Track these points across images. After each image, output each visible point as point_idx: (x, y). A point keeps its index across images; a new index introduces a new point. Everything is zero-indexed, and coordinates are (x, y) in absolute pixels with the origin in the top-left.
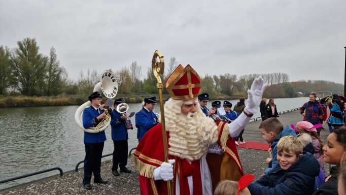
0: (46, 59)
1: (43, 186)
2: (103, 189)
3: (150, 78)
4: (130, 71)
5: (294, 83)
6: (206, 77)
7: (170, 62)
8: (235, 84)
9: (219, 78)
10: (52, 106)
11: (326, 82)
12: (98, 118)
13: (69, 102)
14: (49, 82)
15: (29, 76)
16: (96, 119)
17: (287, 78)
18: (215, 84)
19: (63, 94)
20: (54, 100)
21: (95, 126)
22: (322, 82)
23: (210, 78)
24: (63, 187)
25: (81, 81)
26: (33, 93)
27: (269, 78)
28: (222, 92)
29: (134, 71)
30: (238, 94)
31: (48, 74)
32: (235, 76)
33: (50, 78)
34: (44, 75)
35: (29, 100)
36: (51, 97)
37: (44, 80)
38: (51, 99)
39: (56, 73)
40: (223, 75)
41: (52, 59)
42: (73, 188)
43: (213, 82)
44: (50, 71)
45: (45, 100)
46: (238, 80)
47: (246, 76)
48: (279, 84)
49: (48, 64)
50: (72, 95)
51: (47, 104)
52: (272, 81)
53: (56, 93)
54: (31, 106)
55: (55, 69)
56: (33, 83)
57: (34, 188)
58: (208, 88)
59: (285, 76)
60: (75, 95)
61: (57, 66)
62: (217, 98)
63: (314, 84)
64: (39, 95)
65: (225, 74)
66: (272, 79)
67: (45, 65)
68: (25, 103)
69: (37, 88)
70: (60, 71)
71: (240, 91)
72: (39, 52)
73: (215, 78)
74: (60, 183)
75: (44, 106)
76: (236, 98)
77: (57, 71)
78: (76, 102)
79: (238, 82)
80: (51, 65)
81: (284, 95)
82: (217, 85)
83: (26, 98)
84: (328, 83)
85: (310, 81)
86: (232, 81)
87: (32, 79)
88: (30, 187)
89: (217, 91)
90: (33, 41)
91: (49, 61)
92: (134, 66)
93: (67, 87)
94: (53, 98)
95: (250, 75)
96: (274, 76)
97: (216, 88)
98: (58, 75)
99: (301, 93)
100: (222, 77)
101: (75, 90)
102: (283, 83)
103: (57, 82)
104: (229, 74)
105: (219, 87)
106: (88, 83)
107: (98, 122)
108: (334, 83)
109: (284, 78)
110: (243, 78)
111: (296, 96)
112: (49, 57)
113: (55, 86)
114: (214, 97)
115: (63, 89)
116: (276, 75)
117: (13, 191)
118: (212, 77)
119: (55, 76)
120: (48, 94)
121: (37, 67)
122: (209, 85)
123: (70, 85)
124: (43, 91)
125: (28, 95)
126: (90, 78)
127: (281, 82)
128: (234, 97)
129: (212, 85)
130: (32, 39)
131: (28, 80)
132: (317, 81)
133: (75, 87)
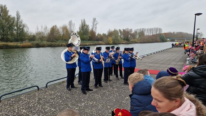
0: (14, 18)
1: (30, 96)
2: (64, 96)
3: (80, 31)
4: (68, 27)
5: (165, 34)
6: (114, 30)
7: (93, 21)
8: (131, 35)
9: (122, 31)
10: (20, 48)
11: (183, 33)
12: (72, 56)
13: (31, 46)
14: (17, 33)
15: (4, 29)
16: (71, 57)
17: (161, 30)
18: (120, 34)
19: (27, 41)
20: (21, 44)
21: (71, 60)
22: (181, 33)
23: (117, 31)
24: (41, 96)
25: (37, 32)
26: (8, 40)
27: (151, 31)
28: (124, 39)
29: (70, 26)
30: (133, 40)
31: (16, 28)
32: (131, 30)
33: (17, 31)
34: (13, 29)
35: (5, 45)
36: (19, 42)
37: (14, 32)
38: (19, 44)
39: (21, 27)
40: (125, 29)
41: (18, 18)
42: (47, 96)
43: (118, 33)
44: (17, 26)
45: (15, 44)
46: (133, 32)
47: (138, 29)
48: (157, 34)
49: (15, 22)
50: (33, 41)
51: (17, 47)
52: (152, 33)
53: (22, 40)
54: (7, 48)
55: (20, 25)
56: (6, 34)
57: (25, 97)
58: (116, 37)
59: (160, 30)
60: (34, 41)
61: (22, 23)
62: (121, 43)
63: (176, 34)
64: (11, 42)
65: (126, 29)
66: (153, 31)
67: (13, 22)
68: (3, 46)
69: (9, 37)
70: (24, 26)
71: (134, 39)
72: (9, 14)
73: (120, 30)
74: (39, 94)
75: (15, 48)
76: (132, 42)
77: (21, 26)
78: (35, 45)
79: (133, 33)
80: (17, 22)
81: (159, 41)
82: (121, 35)
83: (4, 43)
84: (184, 33)
85: (174, 32)
86: (130, 33)
87: (6, 31)
88: (22, 96)
89: (121, 38)
90: (5, 6)
91: (16, 19)
92: (70, 23)
93: (29, 36)
94: (21, 43)
95: (140, 29)
96: (154, 30)
97: (120, 37)
98: (23, 28)
99: (168, 39)
100: (124, 30)
101: (34, 38)
102: (159, 34)
103: (22, 33)
104: (128, 29)
105: (122, 36)
106: (42, 33)
107: (72, 58)
108: (187, 33)
109: (159, 31)
110: (136, 30)
111: (166, 41)
112: (16, 17)
113: (21, 35)
114: (119, 42)
115: (26, 38)
116: (155, 29)
117: (13, 99)
118: (118, 30)
119: (20, 29)
120: (17, 40)
121: (8, 23)
122: (116, 35)
123: (31, 35)
124: (13, 38)
125: (4, 41)
126: (43, 31)
127: (158, 33)
128: (131, 42)
129: (118, 35)
130: (4, 5)
131: (3, 31)
132: (178, 32)
133: (34, 36)
